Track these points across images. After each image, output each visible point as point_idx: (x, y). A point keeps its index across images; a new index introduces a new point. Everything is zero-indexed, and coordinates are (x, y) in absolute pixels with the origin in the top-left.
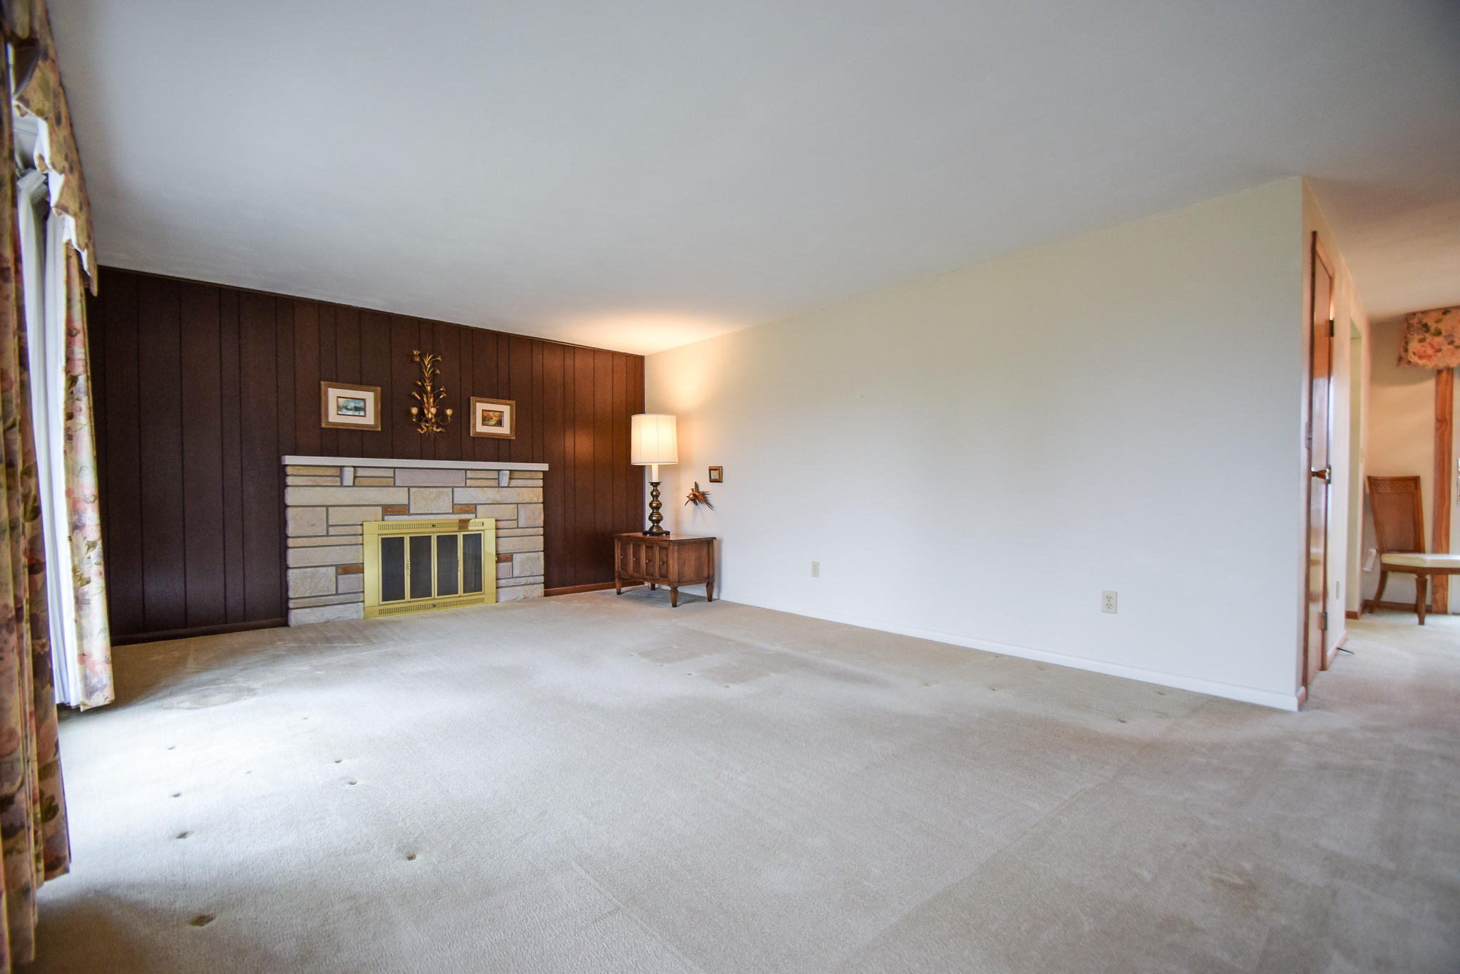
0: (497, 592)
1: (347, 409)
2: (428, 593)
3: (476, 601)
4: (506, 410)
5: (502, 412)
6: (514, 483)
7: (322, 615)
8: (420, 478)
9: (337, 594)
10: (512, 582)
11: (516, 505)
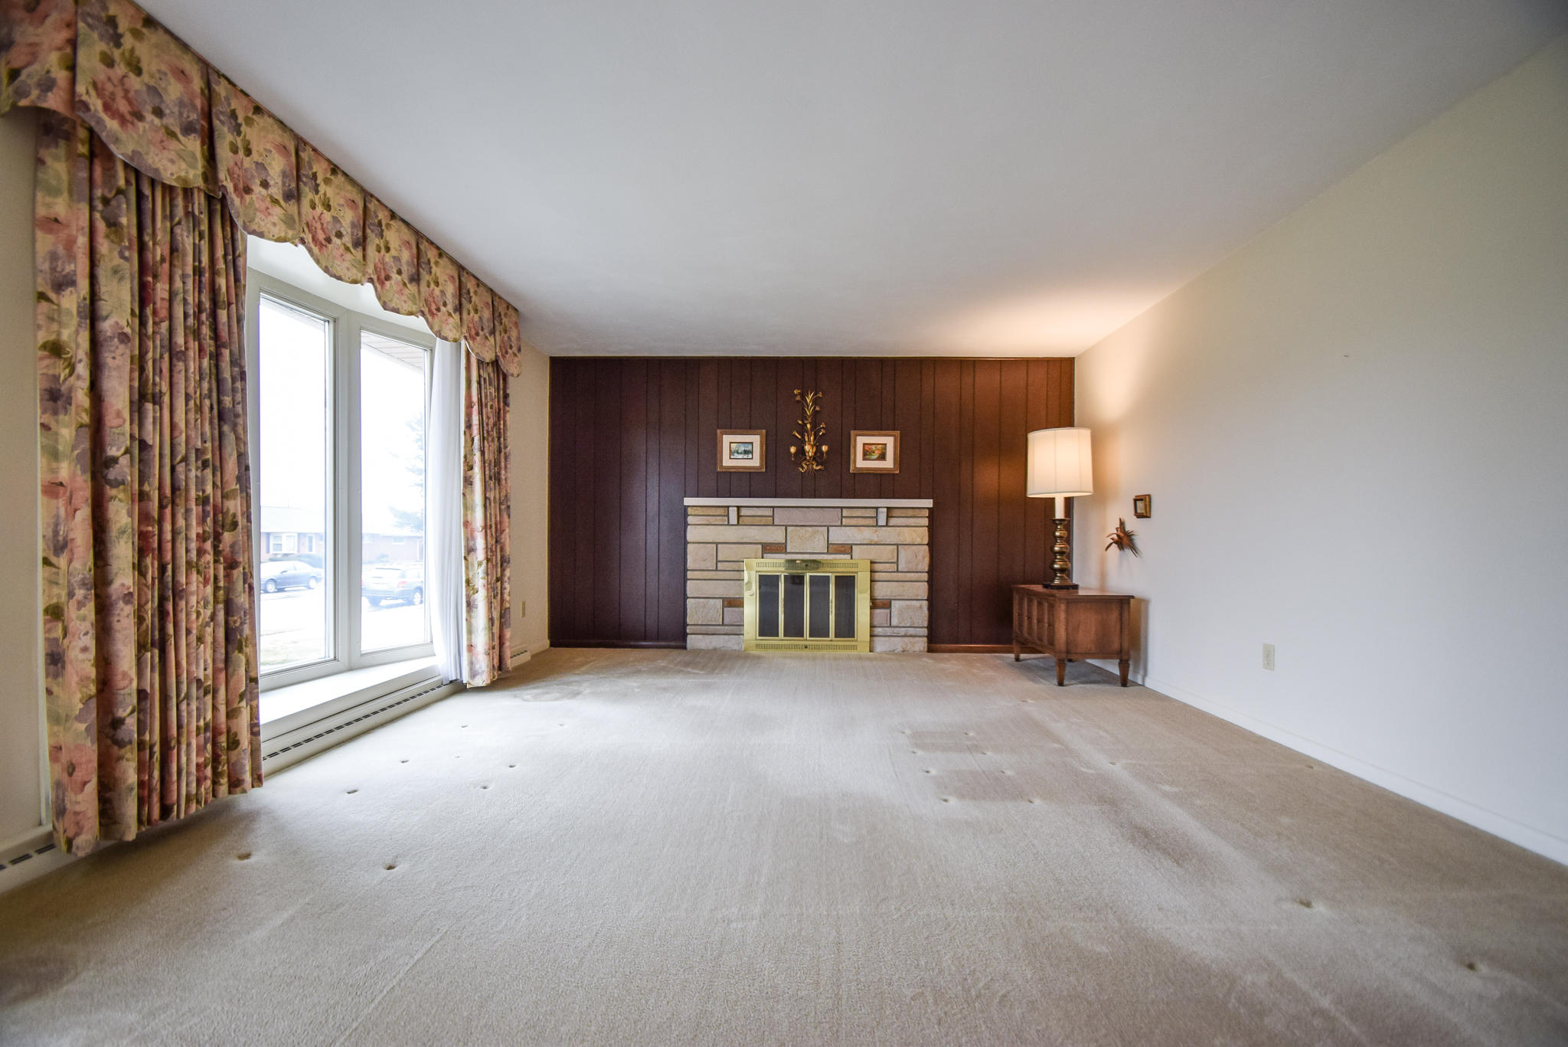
0: (871, 642)
1: (738, 453)
2: (799, 633)
3: (846, 648)
4: (889, 441)
5: (885, 444)
6: (893, 522)
7: (711, 643)
8: (797, 517)
9: (723, 624)
10: (889, 631)
11: (896, 547)
